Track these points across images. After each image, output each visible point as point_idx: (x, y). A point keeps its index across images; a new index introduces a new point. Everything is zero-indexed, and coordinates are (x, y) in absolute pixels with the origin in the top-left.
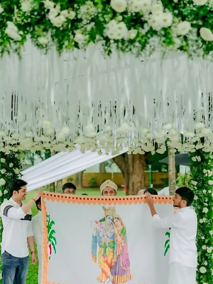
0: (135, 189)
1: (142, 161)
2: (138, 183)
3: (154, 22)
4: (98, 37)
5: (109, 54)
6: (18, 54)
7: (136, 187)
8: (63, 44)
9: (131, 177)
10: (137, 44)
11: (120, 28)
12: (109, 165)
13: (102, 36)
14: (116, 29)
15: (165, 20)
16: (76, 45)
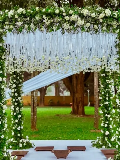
0: (78, 102)
1: (82, 85)
2: (79, 98)
3: (78, 23)
4: (60, 28)
5: (64, 34)
6: (33, 33)
7: (78, 100)
8: (49, 30)
9: (75, 95)
10: (73, 30)
11: (67, 26)
12: (61, 92)
13: (62, 27)
14: (66, 26)
15: (82, 23)
16: (53, 30)
